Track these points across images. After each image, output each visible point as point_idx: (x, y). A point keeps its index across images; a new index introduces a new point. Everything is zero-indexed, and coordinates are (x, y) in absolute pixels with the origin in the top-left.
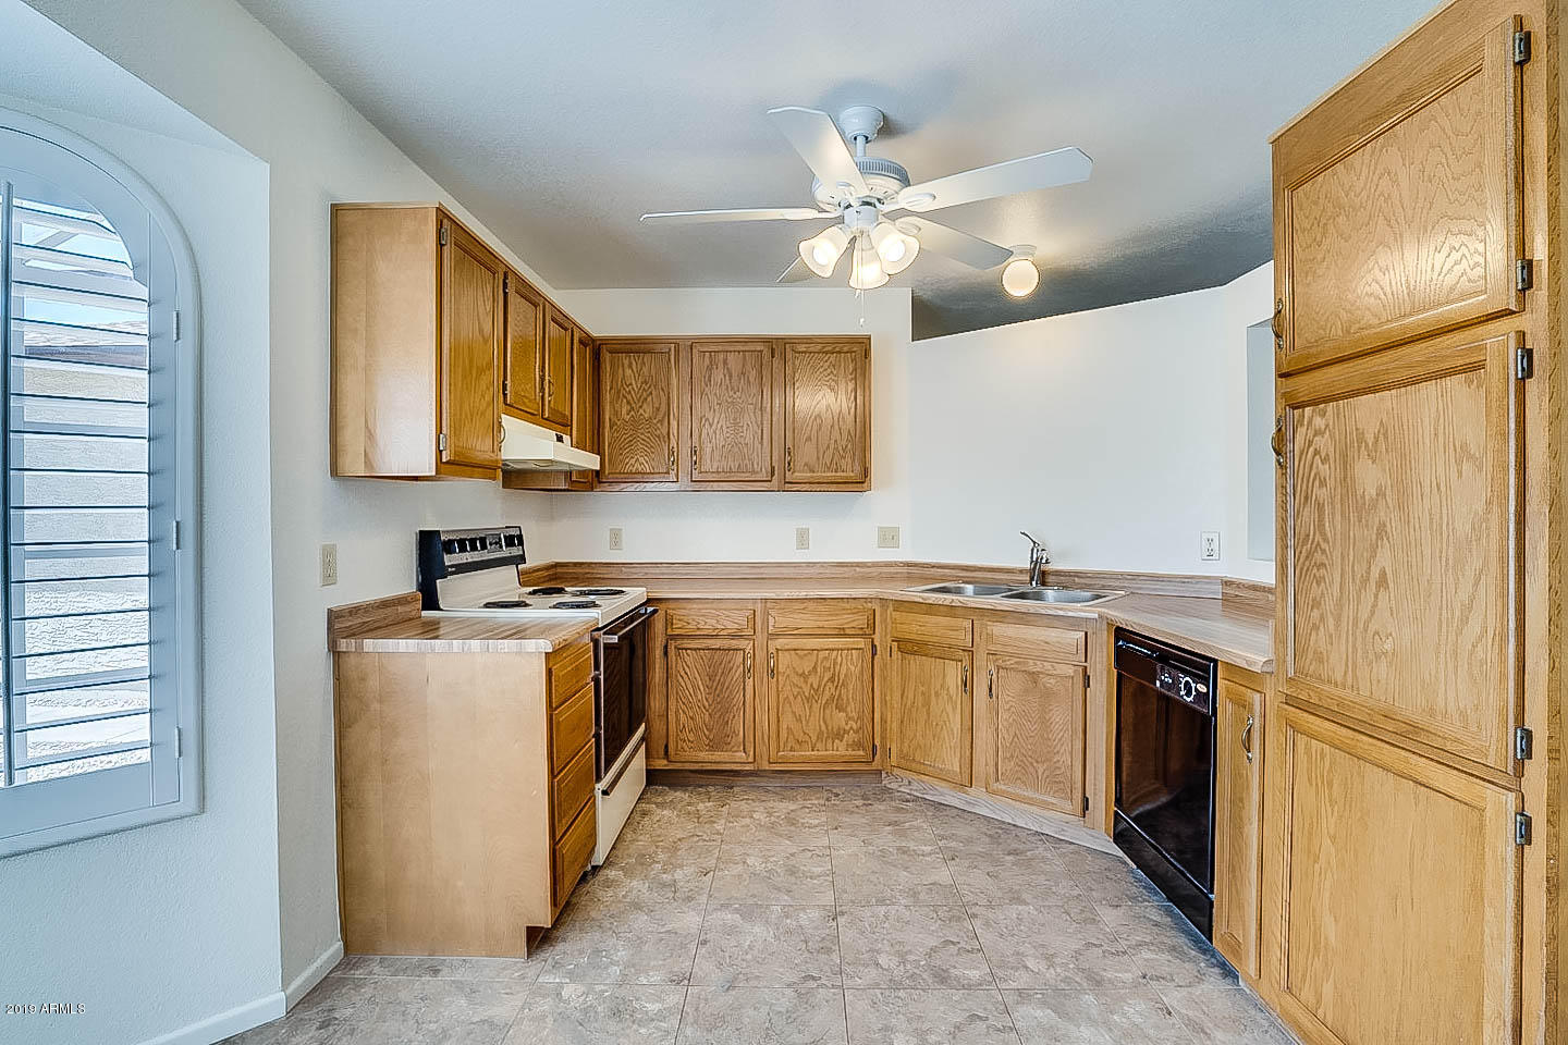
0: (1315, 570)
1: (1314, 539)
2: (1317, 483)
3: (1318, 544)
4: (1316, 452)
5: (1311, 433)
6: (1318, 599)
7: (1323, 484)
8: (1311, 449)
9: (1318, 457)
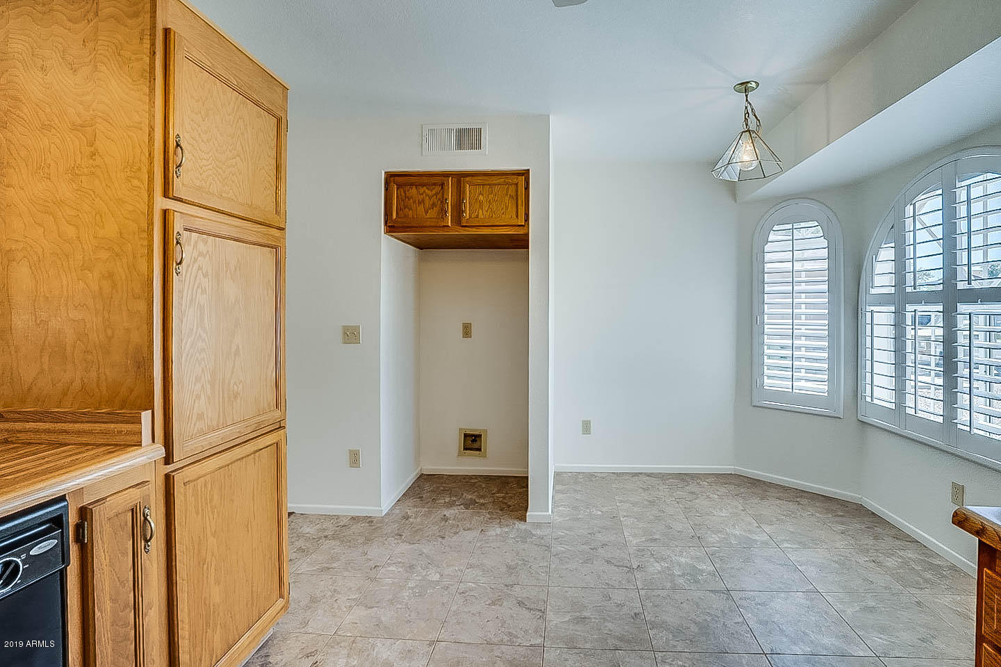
0: (198, 355)
1: (197, 332)
2: (200, 290)
3: (200, 336)
4: (200, 268)
5: (195, 254)
6: (199, 375)
7: (204, 291)
8: (196, 266)
9: (200, 272)
